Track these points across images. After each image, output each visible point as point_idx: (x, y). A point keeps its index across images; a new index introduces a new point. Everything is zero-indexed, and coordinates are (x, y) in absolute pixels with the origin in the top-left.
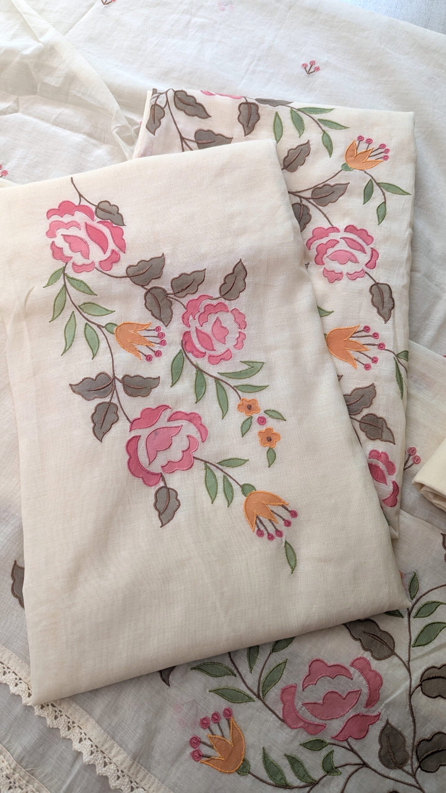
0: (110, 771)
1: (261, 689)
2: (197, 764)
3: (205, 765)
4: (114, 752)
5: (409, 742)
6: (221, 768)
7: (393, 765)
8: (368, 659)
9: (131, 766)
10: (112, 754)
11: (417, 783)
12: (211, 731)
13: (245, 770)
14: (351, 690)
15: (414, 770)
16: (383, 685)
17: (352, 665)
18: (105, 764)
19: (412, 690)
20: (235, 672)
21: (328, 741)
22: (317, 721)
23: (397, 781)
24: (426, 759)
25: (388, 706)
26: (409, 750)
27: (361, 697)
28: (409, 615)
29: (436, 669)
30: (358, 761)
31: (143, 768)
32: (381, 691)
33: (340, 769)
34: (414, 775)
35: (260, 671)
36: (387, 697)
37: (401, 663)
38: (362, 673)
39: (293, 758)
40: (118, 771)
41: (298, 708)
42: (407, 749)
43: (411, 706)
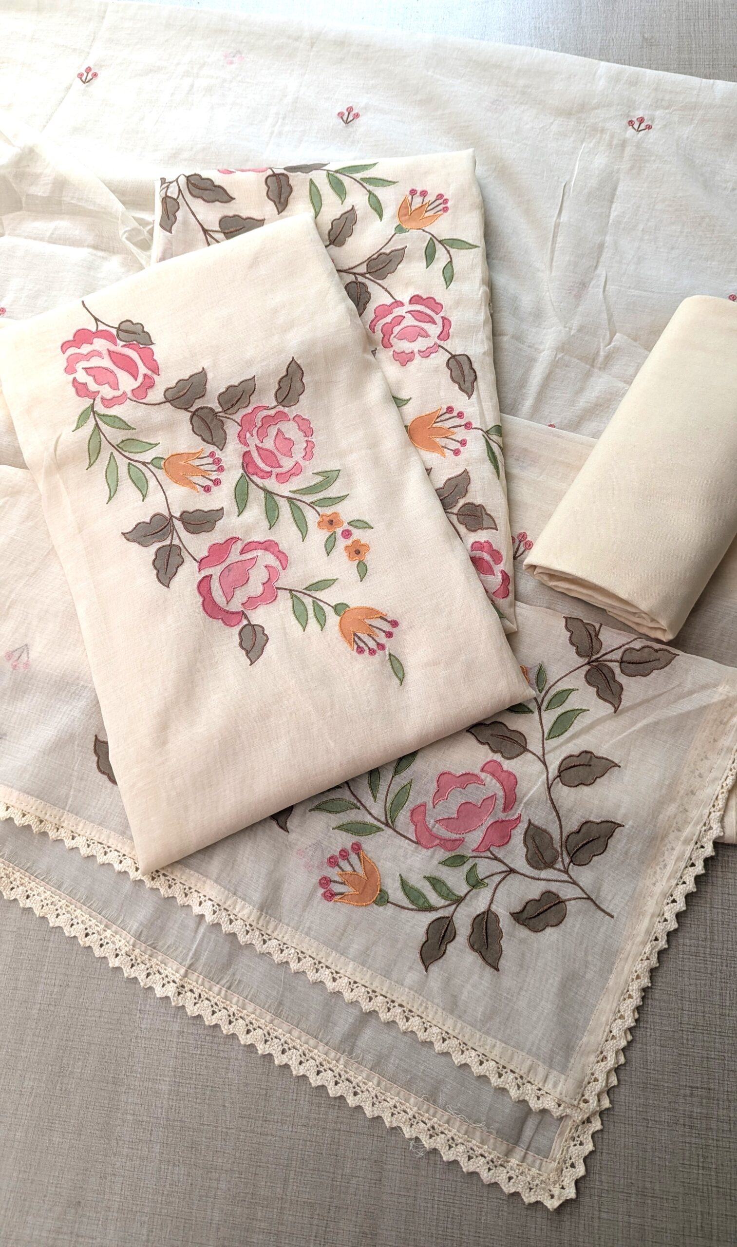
0: (237, 927)
1: (388, 817)
2: (331, 904)
3: (339, 903)
4: (238, 908)
5: (556, 839)
6: (357, 902)
7: (542, 866)
8: (499, 760)
9: (259, 918)
10: (237, 910)
11: (571, 878)
12: (341, 868)
13: (383, 900)
14: (485, 797)
15: (566, 866)
16: (518, 783)
17: (482, 770)
18: (231, 921)
19: (550, 782)
20: (359, 805)
21: (469, 855)
22: (454, 836)
23: (549, 880)
24: (578, 853)
25: (527, 804)
26: (557, 846)
27: (497, 802)
28: (540, 709)
29: (575, 758)
30: (505, 868)
31: (272, 919)
32: (516, 790)
33: (486, 881)
34: (566, 872)
35: (384, 797)
36: (525, 795)
37: (535, 758)
38: (494, 776)
39: (434, 879)
40: (246, 926)
41: (430, 827)
42: (555, 846)
43: (551, 800)
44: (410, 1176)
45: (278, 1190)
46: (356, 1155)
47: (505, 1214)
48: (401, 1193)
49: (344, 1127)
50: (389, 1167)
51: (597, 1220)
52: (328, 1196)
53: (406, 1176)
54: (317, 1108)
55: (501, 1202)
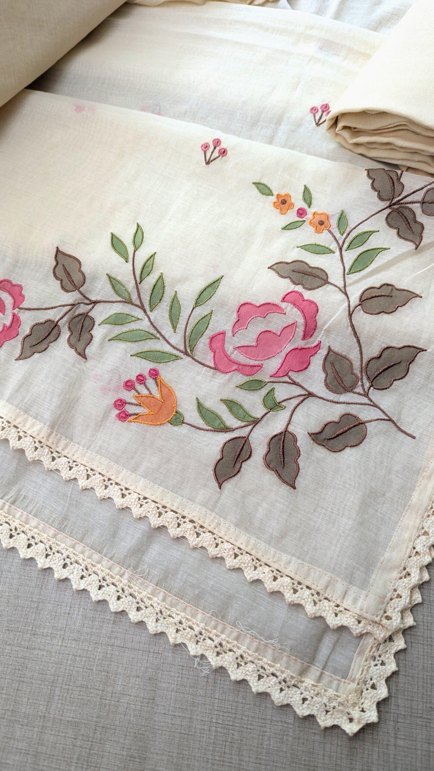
0: (26, 444)
1: (187, 345)
2: (125, 424)
3: (133, 423)
4: (28, 425)
5: (357, 364)
6: (151, 421)
7: (342, 389)
8: (300, 291)
9: (50, 435)
10: (27, 426)
11: (371, 401)
12: (137, 391)
13: (178, 420)
14: (285, 325)
15: (366, 390)
16: (320, 311)
17: (283, 300)
18: (20, 438)
19: (351, 310)
20: (158, 335)
21: (267, 380)
22: (252, 362)
23: (349, 404)
24: (378, 378)
25: (328, 331)
26: (357, 372)
27: (297, 329)
28: (341, 249)
29: (376, 290)
30: (304, 392)
31: (63, 438)
32: (317, 318)
33: (283, 404)
34: (366, 395)
35: (184, 326)
36: (325, 323)
37: (337, 289)
38: (294, 305)
39: (231, 401)
40: (35, 442)
41: (229, 353)
42: (355, 371)
43: (353, 326)
44: (186, 696)
45: (41, 707)
46: (129, 672)
47: (290, 739)
48: (177, 714)
49: (118, 642)
50: (164, 685)
51: (392, 748)
52: (95, 715)
53: (182, 695)
54: (91, 623)
55: (286, 725)
